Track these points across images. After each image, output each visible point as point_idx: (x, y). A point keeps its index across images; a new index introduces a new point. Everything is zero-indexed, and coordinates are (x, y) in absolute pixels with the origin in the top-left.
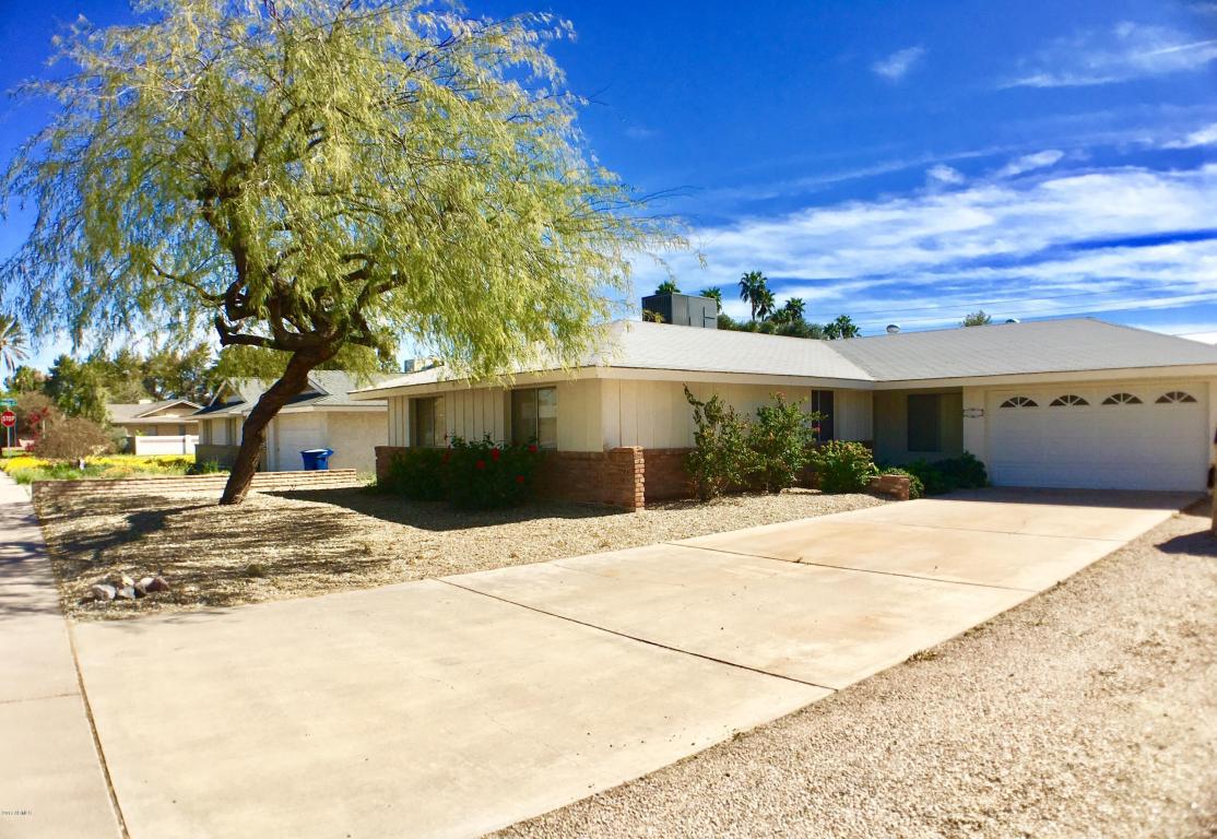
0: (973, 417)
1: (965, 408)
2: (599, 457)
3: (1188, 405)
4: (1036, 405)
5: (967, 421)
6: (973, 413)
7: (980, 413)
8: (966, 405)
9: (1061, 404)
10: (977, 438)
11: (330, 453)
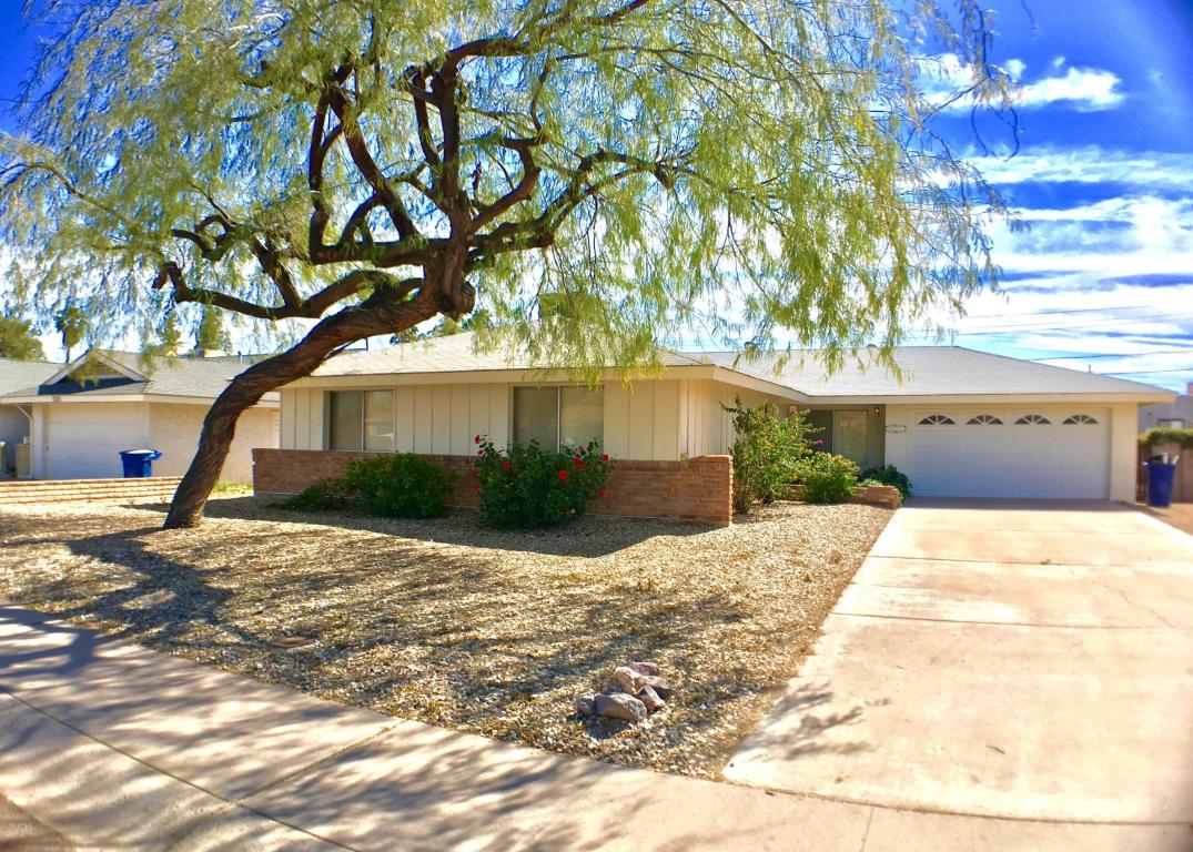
0: (896, 432)
1: (887, 423)
2: (674, 467)
3: (1092, 426)
4: (953, 423)
5: (889, 437)
6: (897, 429)
7: (903, 429)
8: (889, 421)
9: (978, 423)
10: (898, 450)
11: (158, 455)
